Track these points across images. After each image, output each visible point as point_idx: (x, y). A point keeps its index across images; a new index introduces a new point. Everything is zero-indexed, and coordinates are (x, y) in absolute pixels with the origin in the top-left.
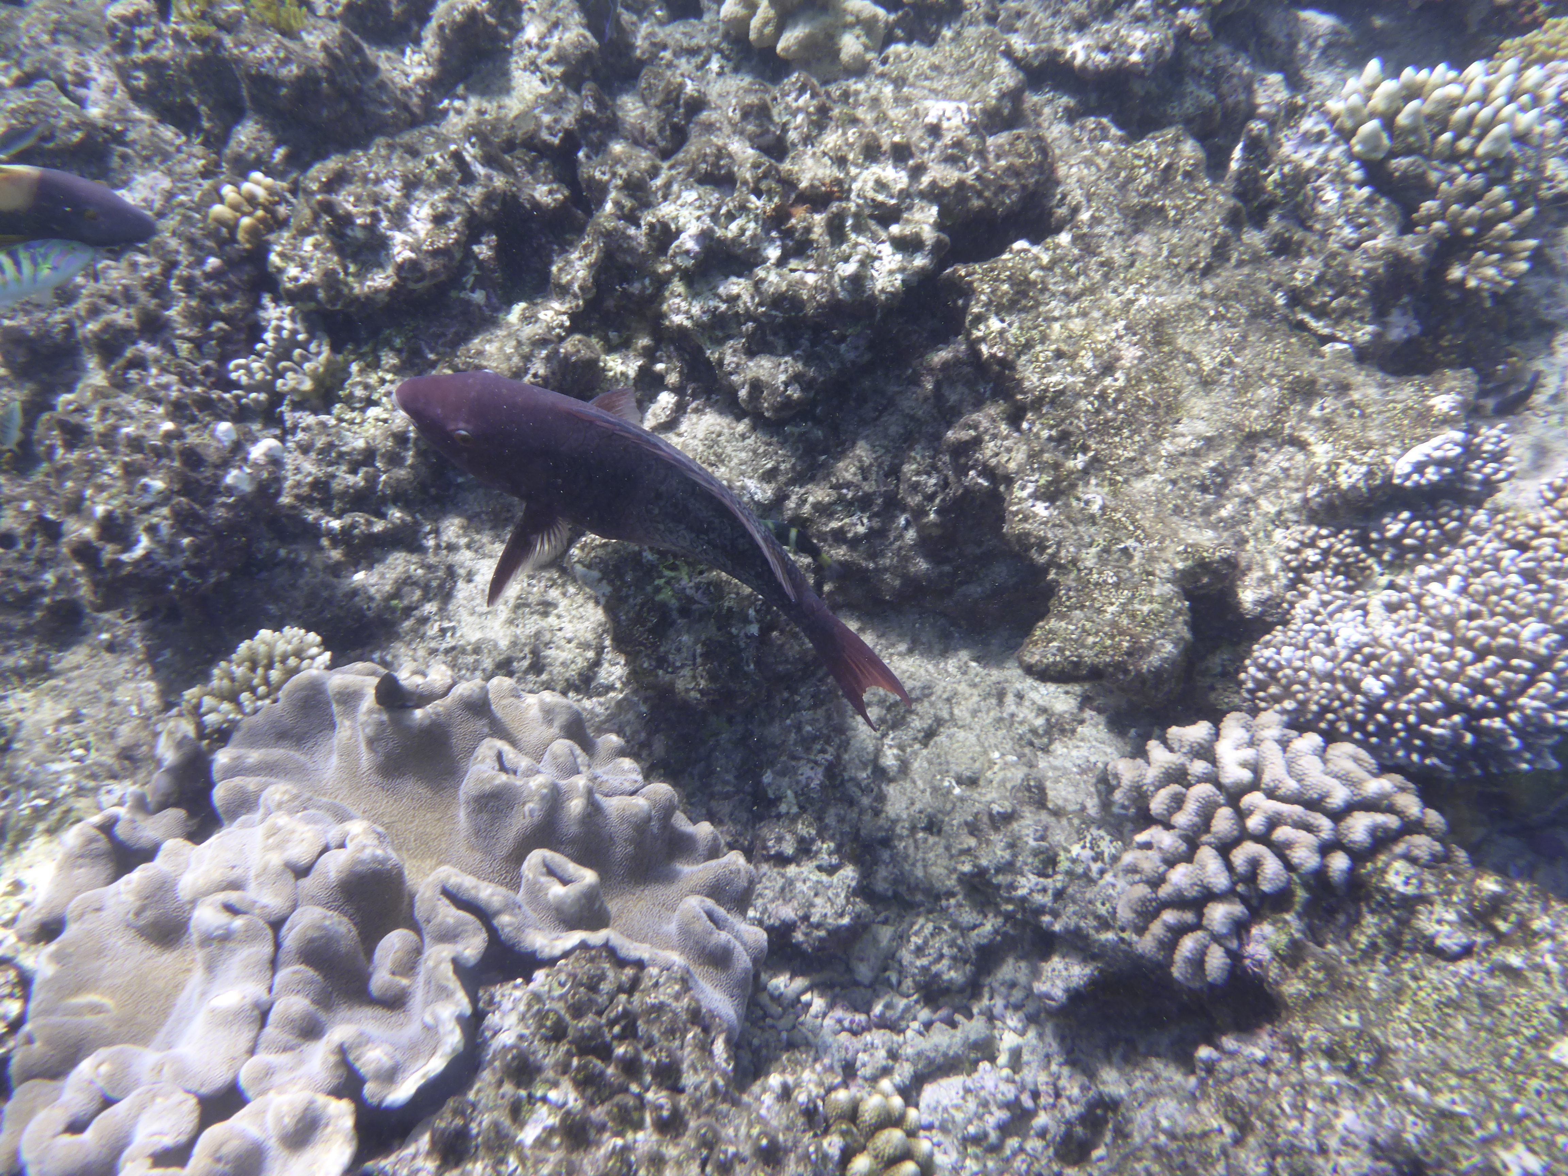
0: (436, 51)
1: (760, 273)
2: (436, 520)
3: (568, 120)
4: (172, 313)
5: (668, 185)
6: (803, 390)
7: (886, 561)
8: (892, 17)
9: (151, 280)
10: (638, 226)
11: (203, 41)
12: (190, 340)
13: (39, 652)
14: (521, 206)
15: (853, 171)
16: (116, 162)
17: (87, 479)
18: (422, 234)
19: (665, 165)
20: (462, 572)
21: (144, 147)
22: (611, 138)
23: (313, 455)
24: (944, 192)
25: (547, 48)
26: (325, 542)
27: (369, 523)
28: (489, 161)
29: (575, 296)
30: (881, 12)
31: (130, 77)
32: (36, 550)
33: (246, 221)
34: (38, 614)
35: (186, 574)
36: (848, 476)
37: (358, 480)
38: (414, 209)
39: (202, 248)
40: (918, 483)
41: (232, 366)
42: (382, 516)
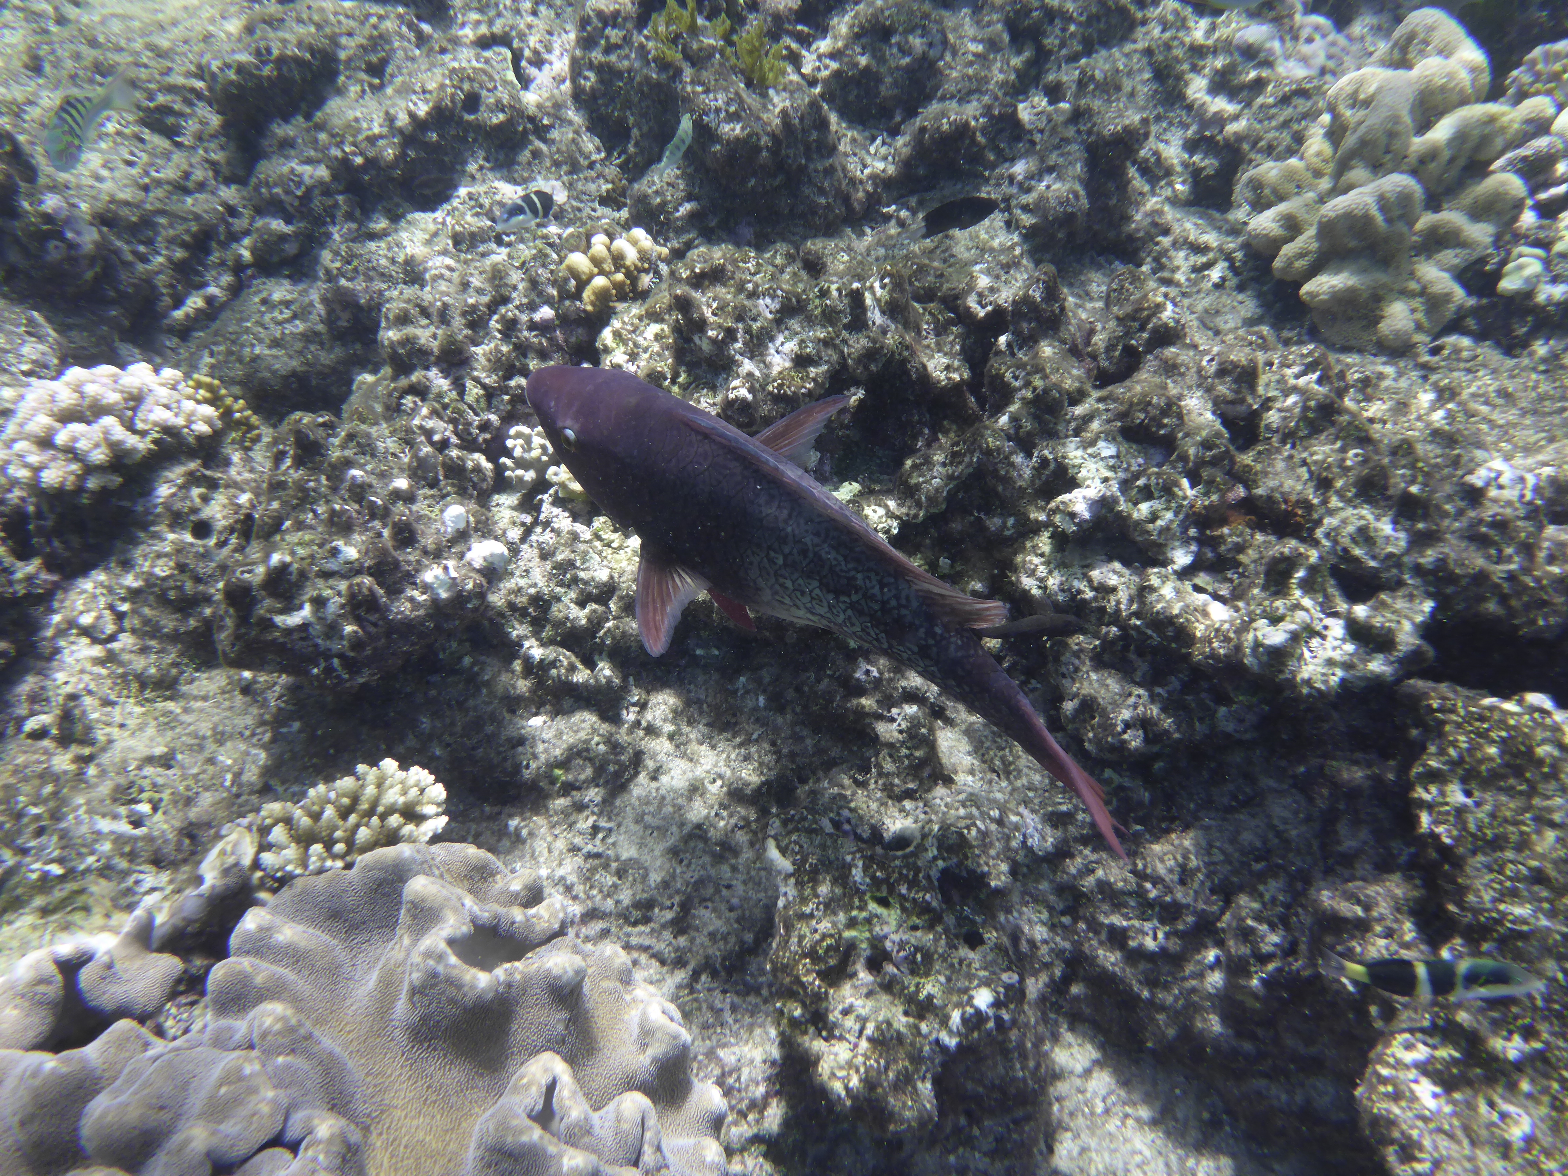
0: (906, 151)
1: (1154, 576)
2: (648, 692)
3: (1006, 296)
4: (479, 350)
5: (1087, 419)
6: (1146, 740)
7: (1167, 998)
8: (1471, 302)
9: (474, 308)
10: (1029, 455)
11: (663, 65)
12: (484, 386)
13: (175, 665)
14: (907, 372)
15: (1335, 502)
16: (525, 155)
17: (294, 508)
18: (776, 370)
19: (1095, 394)
20: (650, 764)
21: (559, 151)
22: (1046, 336)
23: (548, 565)
24: (1452, 578)
25: (1028, 190)
26: (517, 665)
27: (572, 668)
28: (893, 309)
29: (919, 504)
30: (1459, 293)
31: (580, 74)
32: (226, 551)
33: (600, 281)
34: (192, 623)
35: (336, 661)
36: (1161, 870)
37: (580, 615)
38: (780, 338)
39: (540, 294)
40: (1252, 930)
41: (512, 431)
42: (590, 664)
